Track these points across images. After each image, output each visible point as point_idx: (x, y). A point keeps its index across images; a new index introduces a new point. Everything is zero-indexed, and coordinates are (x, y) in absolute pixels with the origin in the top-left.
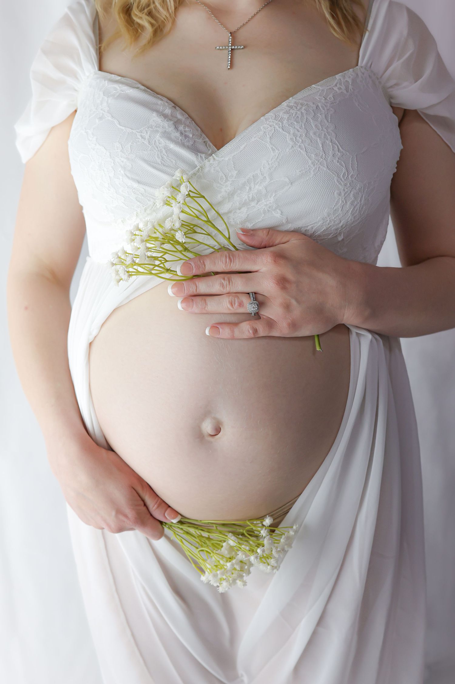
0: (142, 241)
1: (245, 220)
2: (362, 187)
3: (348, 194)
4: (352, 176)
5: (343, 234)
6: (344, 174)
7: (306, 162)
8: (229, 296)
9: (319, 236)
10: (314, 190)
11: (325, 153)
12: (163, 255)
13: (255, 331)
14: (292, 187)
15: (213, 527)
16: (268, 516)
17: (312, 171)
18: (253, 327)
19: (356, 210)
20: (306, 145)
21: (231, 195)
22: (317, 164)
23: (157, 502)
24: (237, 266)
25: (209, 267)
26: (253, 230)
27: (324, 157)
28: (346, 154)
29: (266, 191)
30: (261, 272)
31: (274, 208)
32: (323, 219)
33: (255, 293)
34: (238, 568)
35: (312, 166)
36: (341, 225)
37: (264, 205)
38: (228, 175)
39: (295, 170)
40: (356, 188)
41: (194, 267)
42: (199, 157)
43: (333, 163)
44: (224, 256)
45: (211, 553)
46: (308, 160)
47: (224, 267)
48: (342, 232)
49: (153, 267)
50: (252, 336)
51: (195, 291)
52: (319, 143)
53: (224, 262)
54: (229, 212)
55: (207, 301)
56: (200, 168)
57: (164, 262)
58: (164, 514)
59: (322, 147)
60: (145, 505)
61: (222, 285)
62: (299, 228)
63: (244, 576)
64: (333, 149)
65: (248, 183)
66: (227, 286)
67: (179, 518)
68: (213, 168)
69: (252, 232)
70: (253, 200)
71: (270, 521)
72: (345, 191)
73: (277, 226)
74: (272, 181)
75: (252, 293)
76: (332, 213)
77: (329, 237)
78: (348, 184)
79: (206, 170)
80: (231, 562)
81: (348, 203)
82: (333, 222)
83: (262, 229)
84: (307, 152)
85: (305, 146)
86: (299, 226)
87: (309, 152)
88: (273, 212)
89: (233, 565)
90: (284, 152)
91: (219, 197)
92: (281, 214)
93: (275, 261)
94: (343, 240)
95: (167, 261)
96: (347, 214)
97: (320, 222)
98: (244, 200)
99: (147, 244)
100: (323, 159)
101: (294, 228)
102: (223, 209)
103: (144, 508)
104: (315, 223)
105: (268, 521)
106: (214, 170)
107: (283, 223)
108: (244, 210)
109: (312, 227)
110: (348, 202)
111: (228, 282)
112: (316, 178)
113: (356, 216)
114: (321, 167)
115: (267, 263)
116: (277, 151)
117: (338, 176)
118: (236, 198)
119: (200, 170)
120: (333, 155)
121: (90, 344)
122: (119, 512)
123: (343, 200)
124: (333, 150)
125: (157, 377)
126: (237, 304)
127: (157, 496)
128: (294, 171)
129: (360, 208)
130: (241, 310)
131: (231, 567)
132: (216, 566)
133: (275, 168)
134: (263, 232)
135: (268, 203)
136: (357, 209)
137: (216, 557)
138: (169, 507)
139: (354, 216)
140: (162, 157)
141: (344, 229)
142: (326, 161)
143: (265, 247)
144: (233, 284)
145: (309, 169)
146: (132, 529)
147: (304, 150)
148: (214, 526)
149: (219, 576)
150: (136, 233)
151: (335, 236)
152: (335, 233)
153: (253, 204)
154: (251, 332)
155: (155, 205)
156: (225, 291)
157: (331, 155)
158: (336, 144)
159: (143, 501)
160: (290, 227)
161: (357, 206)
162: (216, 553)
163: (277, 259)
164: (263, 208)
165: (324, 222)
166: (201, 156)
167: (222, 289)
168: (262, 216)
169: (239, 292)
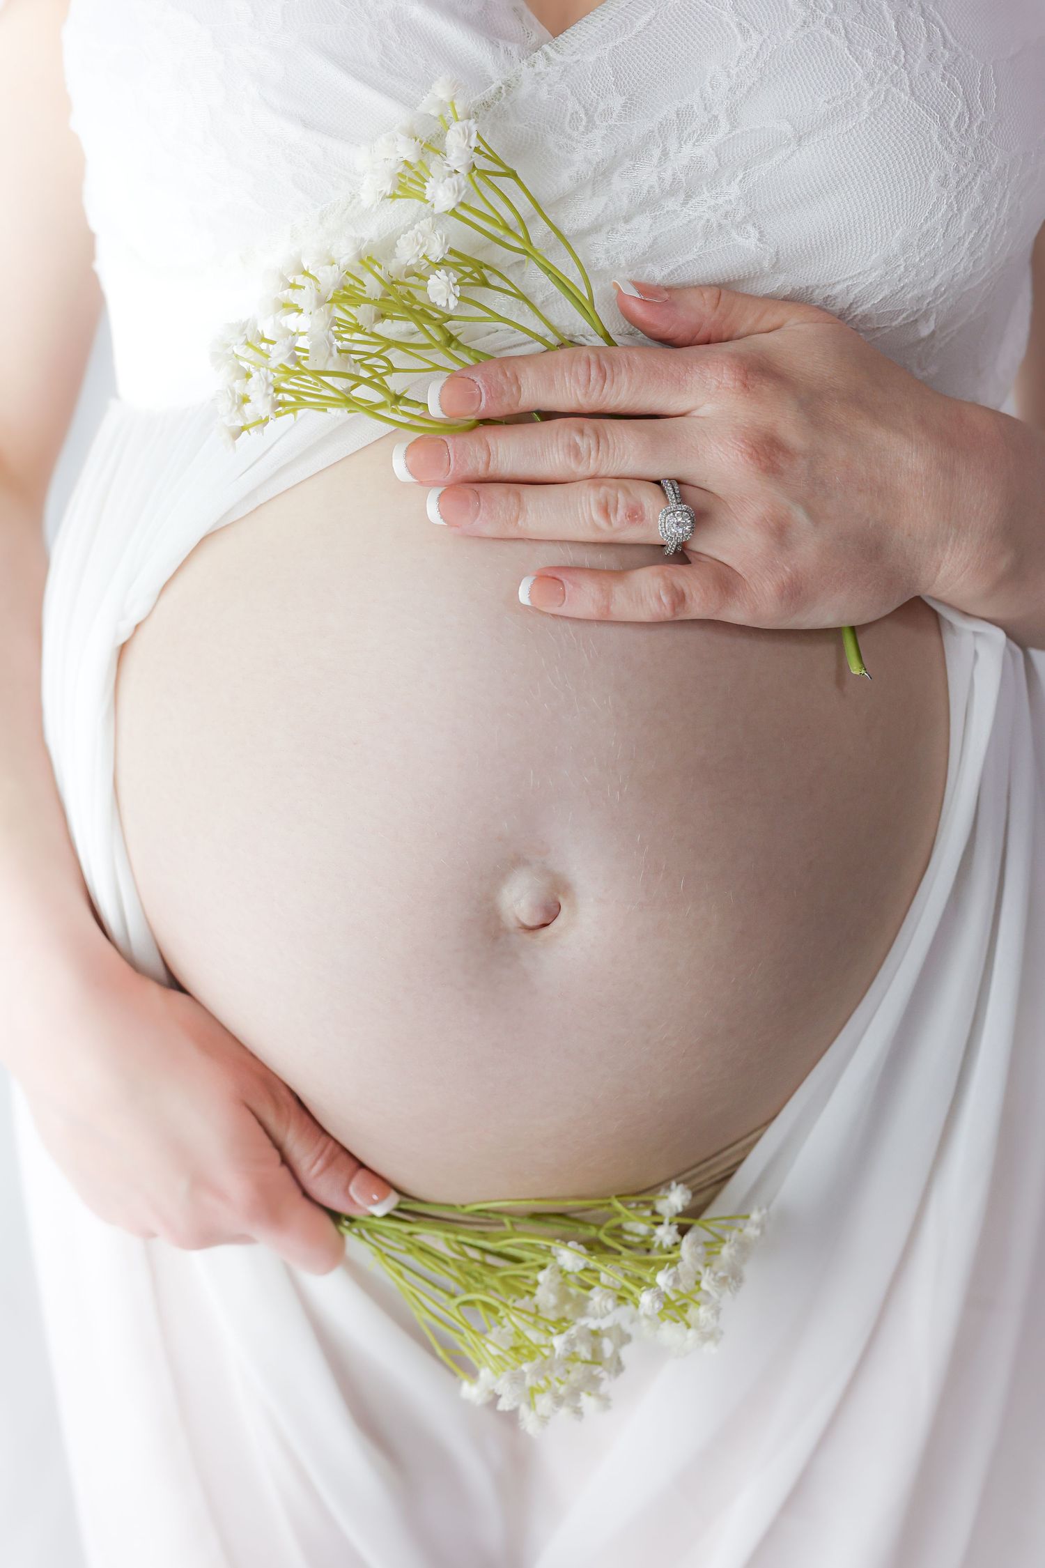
0: (321, 301)
1: (644, 254)
2: (1005, 167)
3: (967, 182)
4: (981, 129)
5: (934, 316)
6: (959, 117)
7: (846, 73)
8: (600, 485)
9: (866, 318)
10: (869, 164)
11: (904, 48)
12: (382, 351)
13: (679, 598)
14: (800, 152)
15: (502, 1224)
16: (673, 1184)
17: (865, 104)
18: (673, 586)
19: (983, 237)
20: (848, 20)
21: (602, 174)
22: (881, 80)
23: (322, 1152)
24: (620, 395)
25: (533, 394)
26: (669, 289)
27: (903, 60)
28: (967, 56)
29: (719, 161)
30: (698, 417)
31: (739, 218)
32: (887, 262)
33: (679, 482)
34: (584, 1351)
35: (866, 85)
36: (933, 284)
37: (709, 207)
38: (596, 108)
39: (811, 97)
40: (990, 166)
41: (483, 391)
42: (502, 51)
43: (930, 80)
44: (583, 363)
45: (501, 1307)
46: (854, 65)
47: (580, 398)
48: (932, 308)
49: (353, 383)
50: (667, 613)
51: (481, 467)
52: (888, 16)
53: (582, 378)
54: (595, 229)
55: (525, 499)
56: (503, 86)
57: (385, 374)
58: (346, 1190)
59: (897, 29)
60: (285, 1161)
61: (575, 451)
62: (807, 288)
63: (602, 1379)
64: (929, 36)
65: (661, 137)
66: (590, 454)
67: (392, 1200)
68: (545, 88)
69: (666, 295)
70: (672, 192)
71: (684, 1197)
72: (959, 171)
73: (743, 281)
74: (738, 131)
75: (670, 480)
76: (915, 243)
77: (894, 324)
78: (971, 153)
79: (524, 91)
80: (566, 1333)
81: (965, 213)
82: (913, 273)
83: (700, 287)
84: (850, 41)
85: (843, 22)
86: (810, 283)
87: (858, 42)
88: (734, 234)
89: (571, 1342)
90: (778, 38)
91: (565, 180)
92: (759, 240)
93: (745, 385)
94: (933, 333)
95: (394, 370)
96: (959, 247)
97: (875, 271)
98: (645, 188)
99: (336, 310)
100: (901, 64)
101: (793, 289)
102: (573, 220)
103: (283, 1171)
104: (860, 273)
105: (676, 1199)
106: (549, 93)
107: (762, 269)
108: (643, 222)
109: (848, 286)
110: (965, 208)
111: (593, 443)
112: (876, 126)
113: (981, 258)
114: (894, 89)
115: (718, 388)
116: (754, 35)
117: (944, 125)
118: (619, 184)
119: (503, 91)
120: (930, 56)
121: (122, 650)
122: (199, 1181)
123: (951, 203)
124: (929, 39)
125: (355, 744)
126: (621, 512)
127: (324, 1131)
128: (810, 100)
129: (995, 235)
130: (634, 534)
131: (566, 1350)
132: (516, 1349)
133: (750, 88)
134: (702, 295)
135: (721, 201)
136: (987, 235)
137: (514, 1319)
138: (362, 1165)
139: (976, 257)
140: (384, 46)
141: (941, 300)
142: (909, 73)
143: (708, 342)
144: (608, 448)
145: (858, 95)
146: (242, 1239)
147: (843, 35)
148: (506, 1220)
149: (529, 1381)
150: (294, 280)
151: (913, 321)
152: (915, 309)
153: (671, 204)
154: (665, 599)
155: (355, 201)
156: (582, 470)
157: (923, 55)
158: (938, 23)
159: (279, 1147)
160: (779, 283)
161: (988, 227)
162: (514, 1308)
163: (749, 377)
164: (706, 216)
165: (887, 273)
166: (506, 51)
167: (573, 465)
168: (698, 245)
169: (626, 475)
